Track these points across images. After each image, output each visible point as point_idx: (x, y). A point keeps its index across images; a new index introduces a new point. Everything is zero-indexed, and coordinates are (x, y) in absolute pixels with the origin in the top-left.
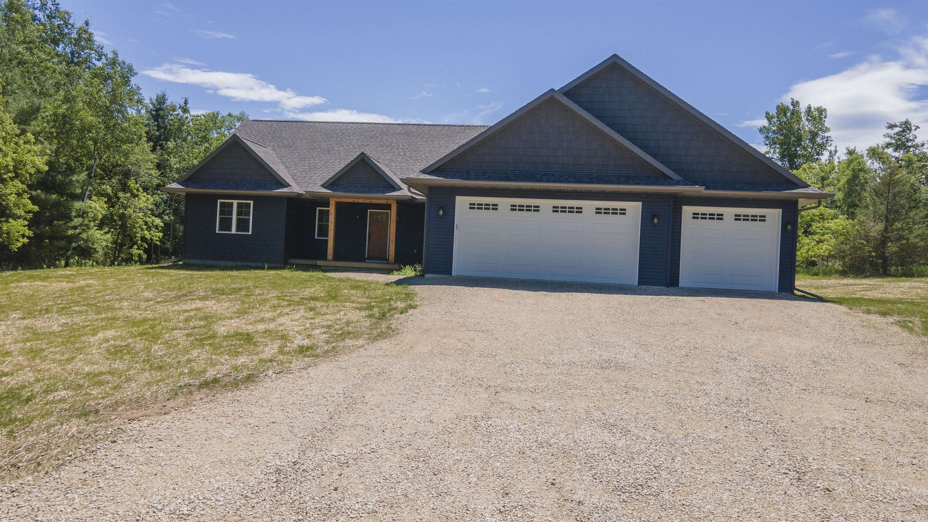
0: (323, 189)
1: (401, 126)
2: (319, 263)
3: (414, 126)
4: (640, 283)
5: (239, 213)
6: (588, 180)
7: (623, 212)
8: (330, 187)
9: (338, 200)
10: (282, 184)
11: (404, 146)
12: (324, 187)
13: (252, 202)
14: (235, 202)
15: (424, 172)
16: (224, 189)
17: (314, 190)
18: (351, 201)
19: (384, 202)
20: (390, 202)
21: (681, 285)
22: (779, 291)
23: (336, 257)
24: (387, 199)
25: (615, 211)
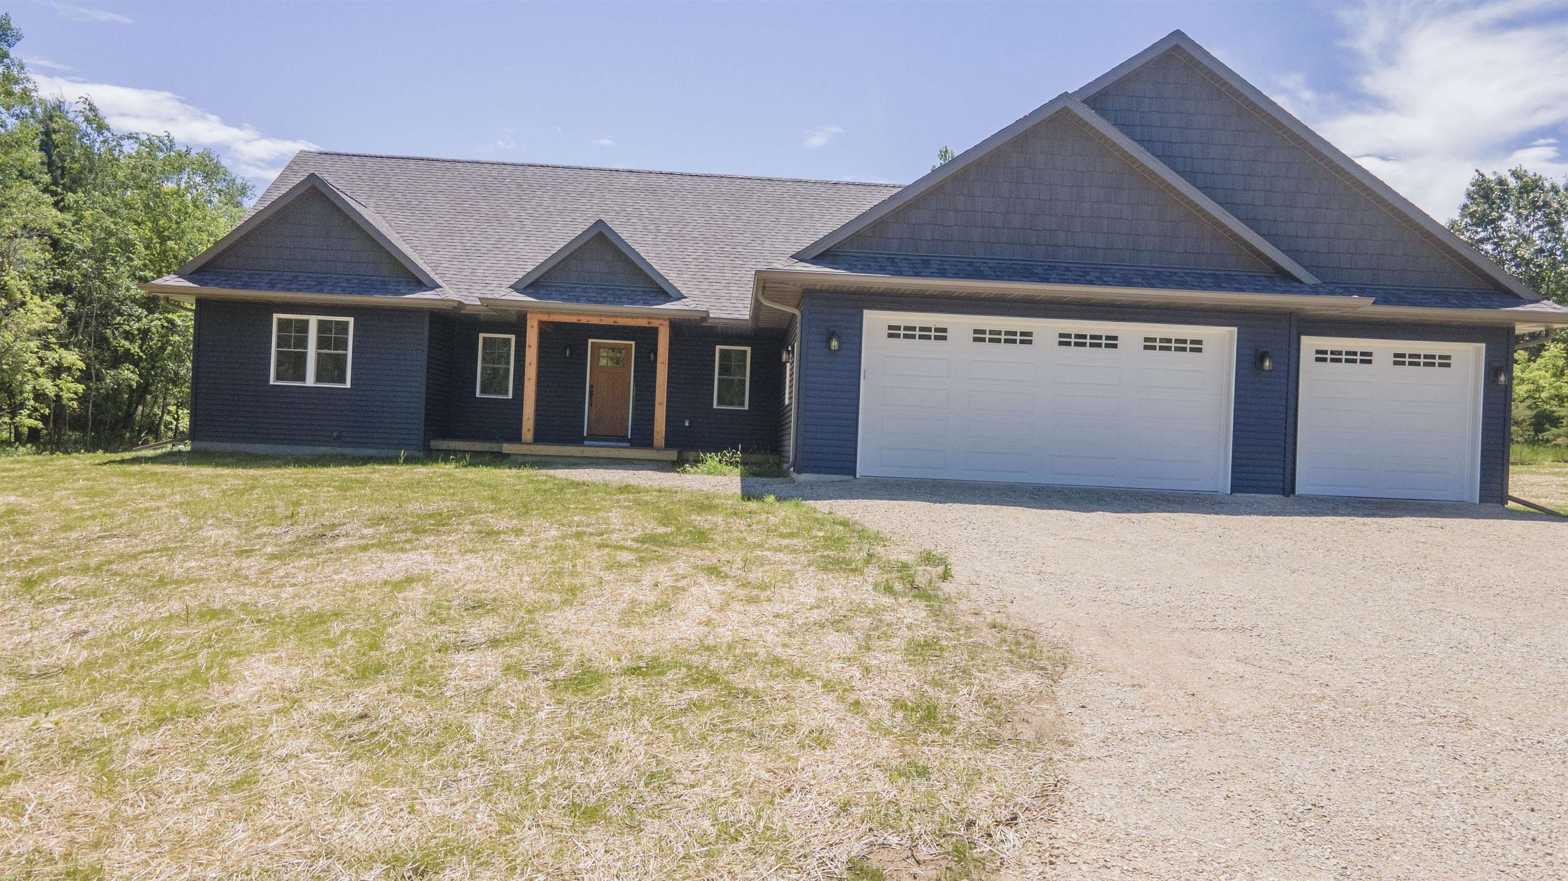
0: (515, 293)
1: (635, 175)
2: (507, 448)
3: (661, 176)
4: (1236, 487)
5: (322, 343)
6: (1140, 280)
7: (1197, 346)
8: (529, 291)
9: (545, 318)
10: (419, 282)
11: (651, 213)
12: (517, 290)
13: (351, 320)
14: (313, 321)
15: (799, 257)
16: (289, 290)
17: (497, 296)
18: (573, 319)
19: (643, 323)
20: (655, 323)
21: (1299, 490)
22: (1480, 501)
23: (540, 437)
24: (650, 317)
25: (1181, 345)
